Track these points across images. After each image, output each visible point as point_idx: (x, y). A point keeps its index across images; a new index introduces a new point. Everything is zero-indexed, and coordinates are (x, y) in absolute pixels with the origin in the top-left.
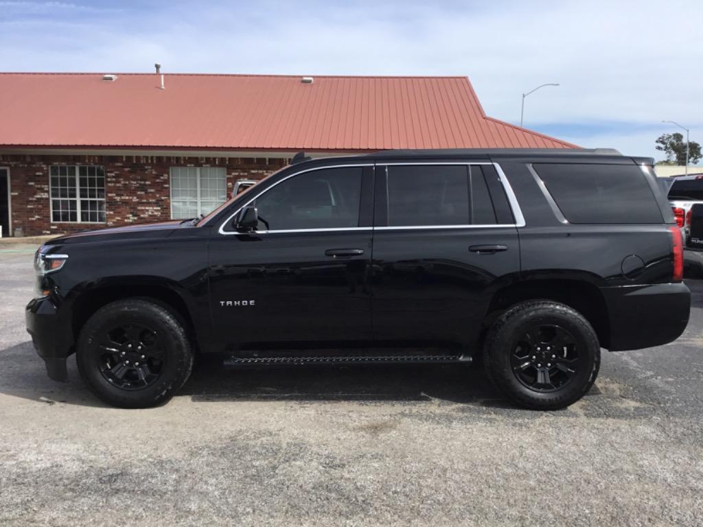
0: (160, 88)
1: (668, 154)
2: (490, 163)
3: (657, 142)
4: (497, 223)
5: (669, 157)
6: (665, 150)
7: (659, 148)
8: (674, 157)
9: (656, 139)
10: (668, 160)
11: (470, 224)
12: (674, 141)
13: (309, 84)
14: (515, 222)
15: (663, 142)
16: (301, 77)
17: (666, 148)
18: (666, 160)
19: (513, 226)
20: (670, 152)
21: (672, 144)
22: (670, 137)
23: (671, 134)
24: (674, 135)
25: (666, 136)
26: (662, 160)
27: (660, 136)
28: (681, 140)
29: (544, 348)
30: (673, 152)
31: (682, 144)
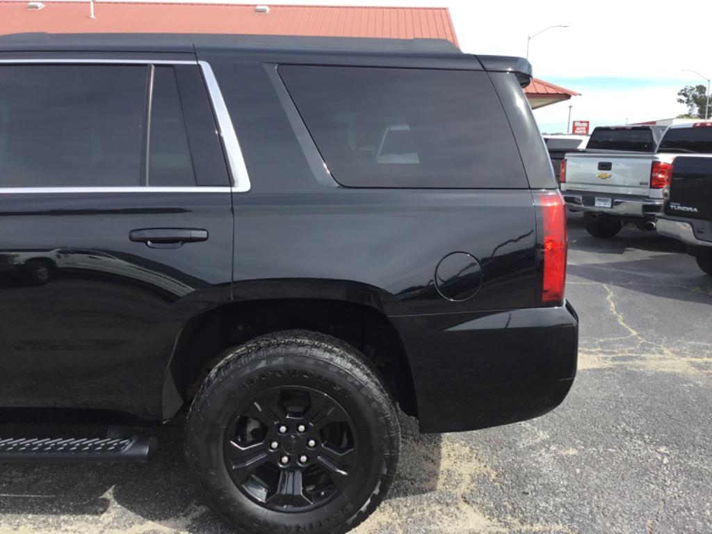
0: (88, 17)
1: (690, 107)
2: (195, 63)
3: (679, 94)
4: (197, 185)
5: (690, 110)
6: (687, 103)
7: (681, 101)
8: (696, 110)
9: (679, 91)
10: (690, 114)
11: (142, 184)
12: (697, 94)
13: (263, 13)
14: (231, 183)
15: (685, 95)
16: (255, 6)
17: (688, 102)
18: (687, 113)
19: (227, 190)
20: (692, 105)
21: (694, 97)
22: (693, 89)
23: (694, 87)
24: (697, 87)
25: (689, 88)
26: (683, 114)
27: (683, 88)
28: (704, 93)
29: (292, 427)
30: (695, 105)
31: (705, 96)
